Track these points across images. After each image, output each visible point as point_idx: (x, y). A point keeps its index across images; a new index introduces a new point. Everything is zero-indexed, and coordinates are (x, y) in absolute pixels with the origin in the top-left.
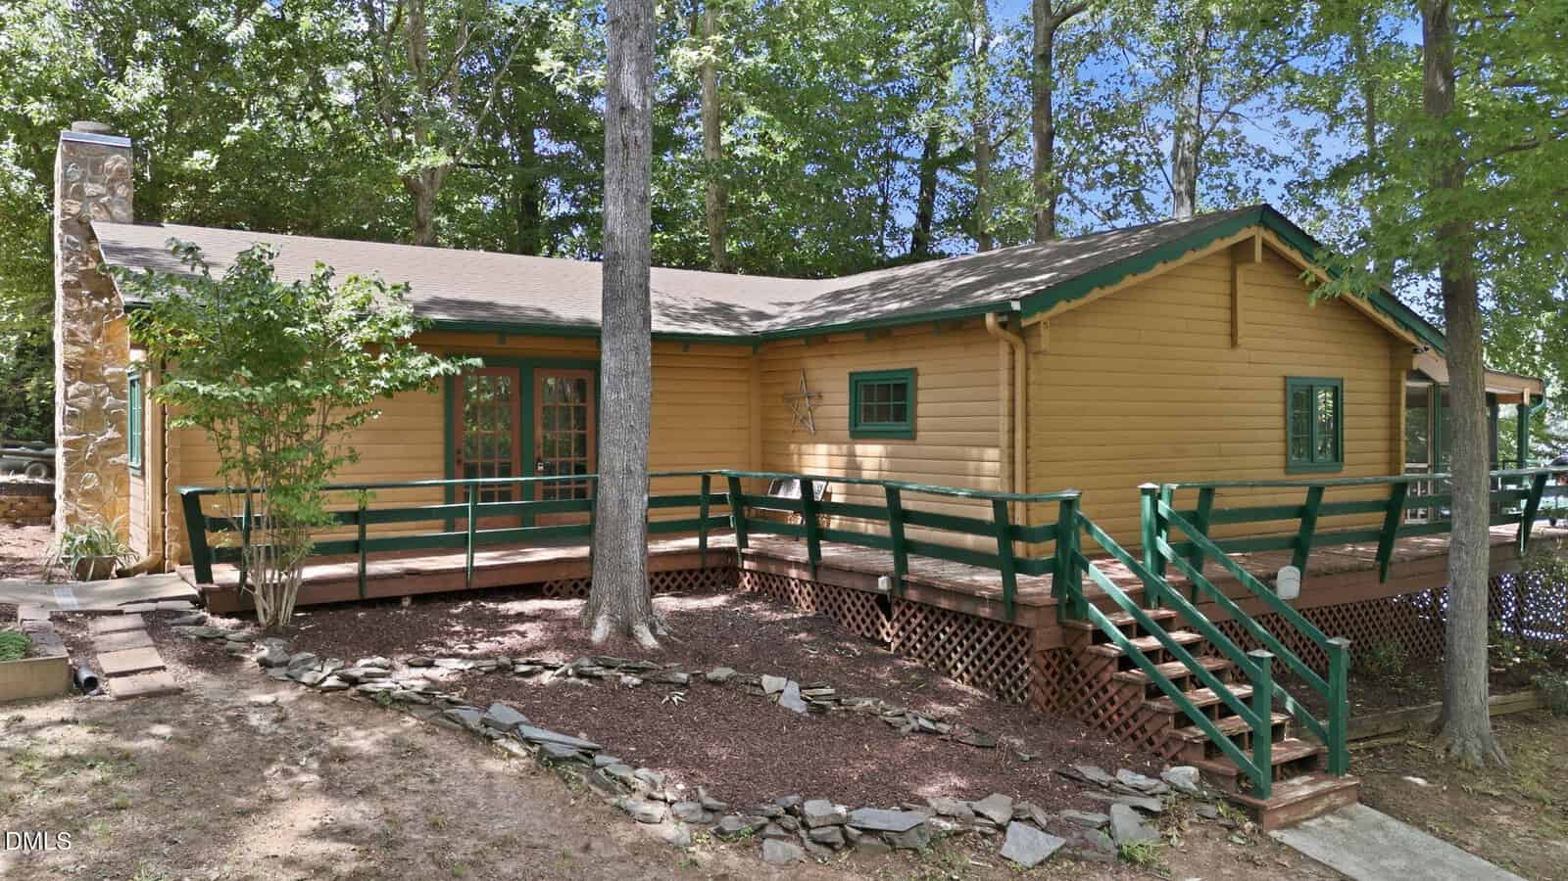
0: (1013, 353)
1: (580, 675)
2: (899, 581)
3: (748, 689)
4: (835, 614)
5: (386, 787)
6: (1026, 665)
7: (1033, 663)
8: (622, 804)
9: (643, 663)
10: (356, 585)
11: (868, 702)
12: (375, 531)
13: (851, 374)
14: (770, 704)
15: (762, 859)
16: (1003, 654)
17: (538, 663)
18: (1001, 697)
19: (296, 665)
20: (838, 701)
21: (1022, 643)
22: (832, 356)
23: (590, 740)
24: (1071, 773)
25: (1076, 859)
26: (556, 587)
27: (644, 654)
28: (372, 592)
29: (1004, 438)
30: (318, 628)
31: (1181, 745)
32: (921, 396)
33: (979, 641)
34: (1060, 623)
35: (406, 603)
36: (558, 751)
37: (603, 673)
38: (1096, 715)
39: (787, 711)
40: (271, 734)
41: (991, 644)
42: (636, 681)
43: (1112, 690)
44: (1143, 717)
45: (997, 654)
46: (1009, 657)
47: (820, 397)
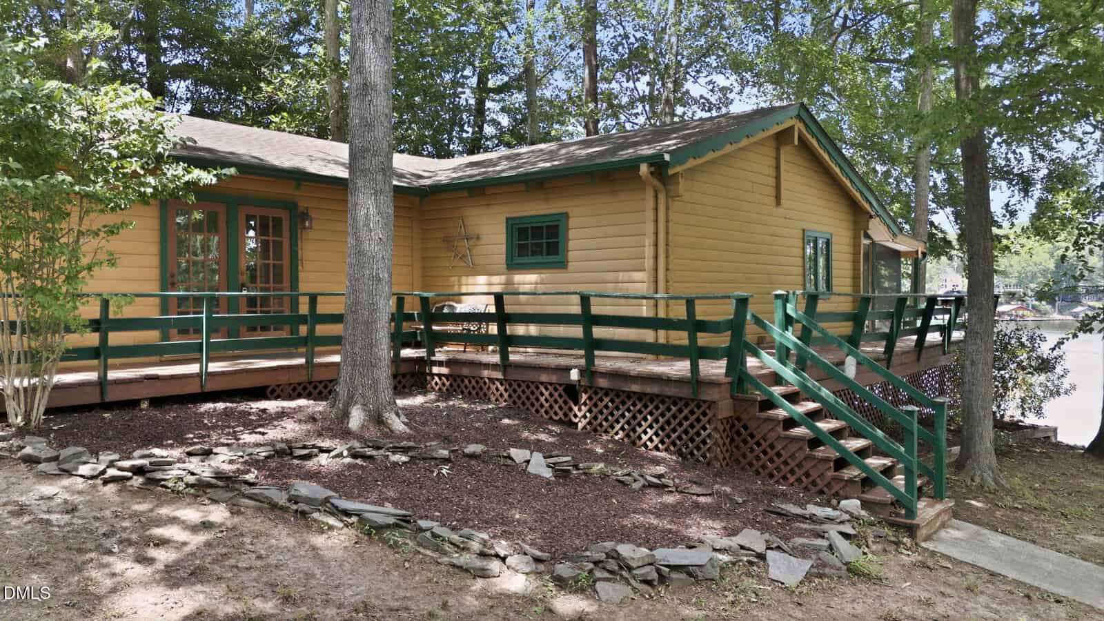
0: (656, 197)
1: (355, 456)
2: (589, 372)
3: (502, 461)
4: (523, 404)
5: (216, 567)
6: (708, 431)
7: (716, 429)
8: (455, 561)
9: (404, 443)
10: (97, 390)
11: (601, 465)
12: (116, 338)
13: (507, 219)
14: (521, 471)
15: (600, 600)
16: (686, 424)
17: (314, 446)
18: (684, 458)
19: (66, 460)
20: (576, 467)
21: (705, 414)
22: (488, 205)
23: (396, 508)
24: (779, 510)
25: (821, 576)
26: (278, 390)
27: (401, 437)
28: (113, 396)
29: (649, 263)
30: (72, 428)
31: (844, 483)
32: (571, 234)
33: (663, 415)
34: (732, 397)
35: (144, 405)
36: (380, 519)
37: (374, 453)
38: (764, 467)
39: (537, 476)
40: (66, 525)
41: (674, 417)
42: (405, 459)
43: (779, 447)
44: (807, 465)
45: (680, 424)
46: (692, 426)
47: (478, 238)
